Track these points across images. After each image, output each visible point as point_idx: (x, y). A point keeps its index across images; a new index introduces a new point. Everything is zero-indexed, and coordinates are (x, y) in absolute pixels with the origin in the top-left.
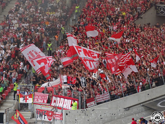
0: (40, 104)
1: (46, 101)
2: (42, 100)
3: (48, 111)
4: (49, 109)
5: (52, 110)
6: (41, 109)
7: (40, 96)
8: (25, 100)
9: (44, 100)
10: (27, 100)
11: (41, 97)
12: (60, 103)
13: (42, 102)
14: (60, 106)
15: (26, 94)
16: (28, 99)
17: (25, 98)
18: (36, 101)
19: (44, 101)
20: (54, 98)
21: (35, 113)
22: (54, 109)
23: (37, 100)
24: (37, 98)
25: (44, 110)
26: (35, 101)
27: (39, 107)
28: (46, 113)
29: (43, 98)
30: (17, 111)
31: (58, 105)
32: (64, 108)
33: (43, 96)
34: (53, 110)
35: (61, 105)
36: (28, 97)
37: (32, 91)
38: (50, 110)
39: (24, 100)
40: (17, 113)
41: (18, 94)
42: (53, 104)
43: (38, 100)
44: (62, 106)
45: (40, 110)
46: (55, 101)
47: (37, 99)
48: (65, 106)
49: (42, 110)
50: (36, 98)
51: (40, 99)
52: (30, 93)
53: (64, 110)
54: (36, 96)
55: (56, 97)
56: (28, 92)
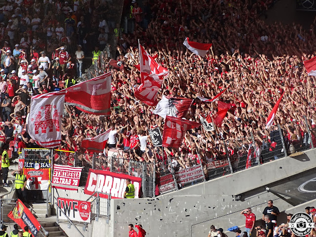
0: (65, 189)
1: (76, 182)
2: (68, 179)
3: (80, 202)
4: (84, 197)
5: (88, 200)
6: (66, 197)
9: (72, 179)
11: (66, 173)
12: (104, 185)
13: (70, 184)
14: (104, 192)
18: (57, 182)
19: (72, 182)
20: (93, 176)
21: (55, 207)
22: (94, 197)
23: (59, 180)
24: (59, 176)
25: (74, 200)
26: (54, 182)
27: (63, 194)
28: (77, 206)
29: (71, 175)
30: (19, 203)
31: (99, 190)
32: (113, 195)
33: (71, 172)
34: (90, 201)
35: (106, 190)
37: (50, 162)
38: (85, 200)
40: (20, 206)
42: (90, 188)
43: (61, 179)
44: (108, 192)
45: (65, 199)
46: (94, 183)
48: (114, 193)
49: (69, 200)
50: (56, 176)
51: (65, 177)
52: (45, 165)
53: (112, 200)
54: (57, 172)
55: (97, 174)
56: (42, 164)
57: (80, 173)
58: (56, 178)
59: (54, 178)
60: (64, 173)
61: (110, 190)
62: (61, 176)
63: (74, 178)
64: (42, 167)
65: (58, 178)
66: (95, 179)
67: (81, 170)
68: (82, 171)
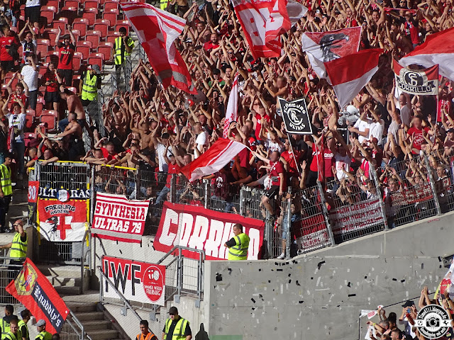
0: (117, 239)
1: (138, 227)
2: (124, 221)
3: (145, 265)
5: (160, 261)
6: (118, 255)
7: (117, 207)
9: (131, 222)
11: (119, 210)
12: (192, 234)
13: (126, 230)
14: (192, 247)
18: (103, 227)
19: (131, 227)
20: (170, 216)
22: (172, 257)
23: (106, 223)
24: (105, 215)
25: (133, 262)
26: (96, 226)
27: (111, 249)
28: (141, 272)
29: (130, 214)
30: (29, 265)
31: (184, 244)
32: (208, 253)
33: (129, 208)
34: (165, 263)
35: (196, 243)
37: (88, 189)
38: (156, 262)
40: (30, 272)
41: (33, 197)
42: (166, 238)
43: (109, 221)
44: (200, 248)
45: (117, 260)
46: (174, 228)
47: (106, 218)
48: (211, 248)
49: (123, 261)
50: (100, 214)
51: (118, 217)
52: (78, 194)
53: (207, 263)
54: (102, 207)
55: (178, 212)
56: (72, 191)
57: (146, 209)
58: (100, 219)
59: (97, 218)
60: (115, 209)
61: (204, 243)
62: (110, 216)
63: (135, 219)
64: (72, 196)
65: (104, 219)
66: (175, 222)
67: (148, 204)
68: (149, 207)
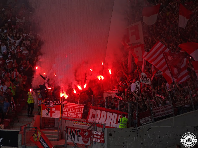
0: (72, 120)
1: (80, 115)
2: (74, 113)
3: (82, 130)
4: (86, 126)
5: (88, 128)
6: (72, 126)
7: (72, 108)
8: (50, 114)
9: (77, 113)
10: (53, 114)
11: (72, 109)
12: (100, 118)
13: (75, 117)
14: (100, 123)
15: (51, 104)
16: (54, 112)
17: (50, 111)
18: (66, 115)
19: (77, 115)
20: (92, 111)
21: (65, 132)
22: (92, 127)
23: (68, 114)
24: (67, 111)
25: (78, 129)
26: (64, 115)
27: (70, 124)
28: (81, 132)
29: (77, 110)
30: (38, 130)
31: (97, 121)
32: (106, 125)
33: (76, 108)
34: (90, 129)
35: (102, 121)
36: (54, 109)
37: (61, 101)
38: (86, 129)
39: (48, 113)
40: (39, 132)
41: (40, 104)
42: (90, 120)
43: (69, 113)
44: (103, 123)
45: (71, 128)
46: (93, 116)
47: (68, 112)
48: (108, 123)
49: (74, 128)
50: (66, 110)
51: (72, 111)
52: (57, 103)
53: (106, 129)
54: (66, 108)
55: (95, 109)
56: (55, 102)
57: (83, 109)
58: (65, 112)
59: (64, 112)
61: (105, 121)
62: (69, 111)
64: (55, 104)
65: (67, 112)
66: (94, 113)
67: (84, 106)
68: (84, 108)
